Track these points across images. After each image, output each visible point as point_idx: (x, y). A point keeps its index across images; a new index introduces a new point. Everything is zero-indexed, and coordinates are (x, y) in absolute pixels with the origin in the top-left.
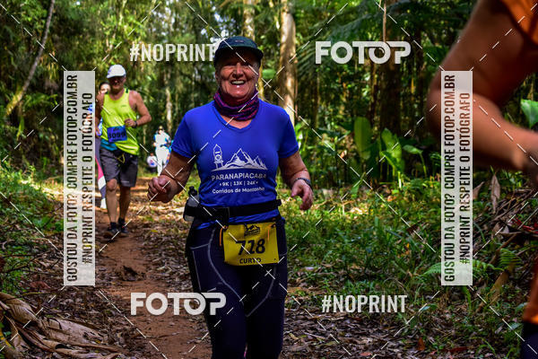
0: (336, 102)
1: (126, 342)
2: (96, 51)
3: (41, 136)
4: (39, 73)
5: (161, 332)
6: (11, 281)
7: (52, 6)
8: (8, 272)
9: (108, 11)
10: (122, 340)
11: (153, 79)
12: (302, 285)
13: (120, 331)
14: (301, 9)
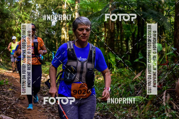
0: (93, 42)
2: (13, 24)
9: (17, 11)
14: (81, 11)
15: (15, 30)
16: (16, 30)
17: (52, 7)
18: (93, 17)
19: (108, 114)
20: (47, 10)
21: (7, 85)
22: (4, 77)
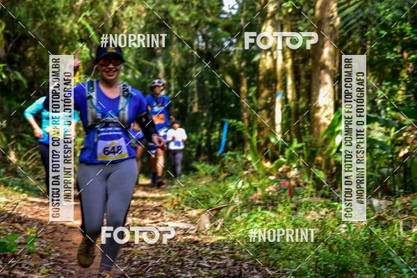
15: (72, 32)
16: (76, 32)
21: (29, 254)
22: (22, 223)
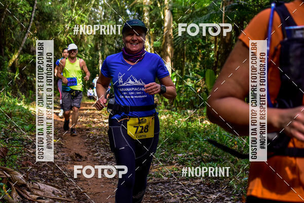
0: (195, 60)
1: (76, 196)
2: (60, 31)
3: (28, 78)
4: (28, 42)
5: (96, 190)
6: (12, 161)
7: (35, 5)
8: (10, 156)
9: (67, 8)
10: (74, 194)
11: (92, 46)
12: (176, 164)
13: (73, 190)
14: (176, 8)
16: (66, 41)
17: (126, 2)
18: (194, 17)
19: (219, 182)
20: (118, 8)
